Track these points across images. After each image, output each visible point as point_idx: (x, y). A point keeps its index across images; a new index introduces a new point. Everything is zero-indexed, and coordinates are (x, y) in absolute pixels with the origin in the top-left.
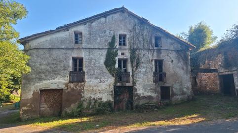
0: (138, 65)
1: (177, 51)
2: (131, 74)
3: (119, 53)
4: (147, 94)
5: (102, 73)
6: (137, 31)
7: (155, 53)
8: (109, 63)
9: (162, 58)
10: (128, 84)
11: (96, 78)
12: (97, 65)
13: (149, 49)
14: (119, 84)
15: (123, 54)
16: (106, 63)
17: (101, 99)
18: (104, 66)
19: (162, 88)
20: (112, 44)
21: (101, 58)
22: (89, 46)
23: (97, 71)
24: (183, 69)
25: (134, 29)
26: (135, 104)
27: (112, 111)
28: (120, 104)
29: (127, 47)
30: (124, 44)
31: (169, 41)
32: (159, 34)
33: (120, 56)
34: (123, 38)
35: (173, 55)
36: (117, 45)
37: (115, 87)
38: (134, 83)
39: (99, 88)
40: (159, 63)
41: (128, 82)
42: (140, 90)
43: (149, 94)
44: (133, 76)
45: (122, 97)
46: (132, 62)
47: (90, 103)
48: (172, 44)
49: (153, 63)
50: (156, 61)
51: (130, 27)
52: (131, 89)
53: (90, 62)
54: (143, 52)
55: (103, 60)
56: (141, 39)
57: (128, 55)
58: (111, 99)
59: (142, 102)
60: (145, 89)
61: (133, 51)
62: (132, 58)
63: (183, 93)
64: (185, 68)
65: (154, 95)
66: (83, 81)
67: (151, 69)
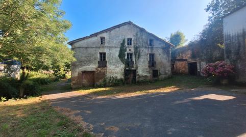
0: (139, 57)
1: (163, 48)
2: (135, 62)
3: (128, 49)
4: (144, 74)
5: (117, 62)
6: (139, 36)
7: (150, 49)
8: (121, 55)
9: (153, 53)
10: (132, 69)
11: (114, 65)
12: (114, 57)
13: (146, 47)
14: (127, 69)
15: (130, 50)
17: (116, 77)
18: (118, 58)
19: (154, 71)
20: (123, 44)
21: (116, 53)
22: (109, 46)
23: (114, 61)
24: (166, 59)
25: (137, 35)
26: (137, 80)
27: (124, 84)
28: (128, 80)
29: (132, 46)
30: (131, 44)
31: (158, 42)
32: (152, 38)
33: (128, 51)
34: (130, 40)
35: (160, 51)
36: (126, 44)
37: (125, 71)
38: (137, 68)
39: (115, 71)
40: (152, 56)
41: (133, 67)
42: (140, 72)
43: (145, 74)
44: (136, 63)
45: (129, 76)
46: (135, 55)
47: (110, 80)
48: (160, 44)
49: (149, 55)
50: (150, 54)
51: (134, 33)
52: (135, 72)
53: (110, 55)
54: (142, 49)
56: (141, 41)
57: (133, 50)
58: (123, 78)
59: (141, 79)
60: (143, 71)
61: (136, 48)
62: (136, 53)
63: (166, 74)
64: (167, 59)
65: (148, 75)
66: (106, 66)
67: (147, 59)
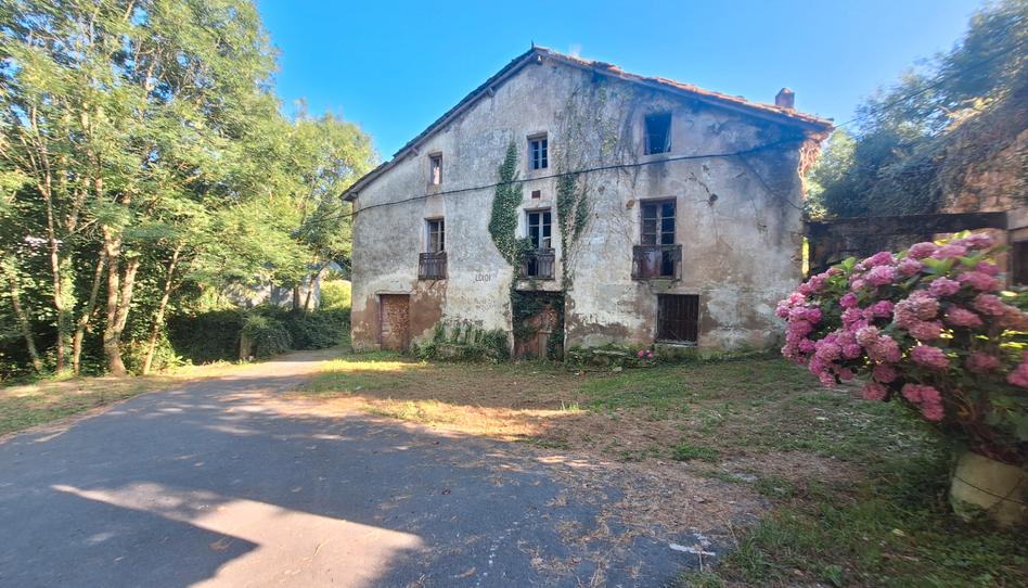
0: (580, 225)
2: (558, 255)
3: (527, 193)
4: (608, 317)
5: (483, 256)
6: (581, 113)
7: (643, 176)
8: (500, 225)
9: (667, 191)
10: (548, 286)
11: (471, 268)
12: (473, 233)
13: (619, 167)
14: (523, 286)
15: (536, 194)
16: (491, 228)
17: (480, 323)
18: (489, 235)
19: (666, 300)
20: (506, 172)
21: (480, 211)
22: (455, 186)
23: (473, 251)
24: (762, 227)
25: (570, 109)
26: (568, 344)
27: (505, 355)
28: (533, 342)
29: (549, 171)
30: (545, 165)
32: (661, 105)
33: (528, 202)
34: (538, 144)
35: (717, 176)
36: (521, 169)
37: (516, 294)
38: (567, 282)
39: (477, 295)
40: (660, 215)
41: (549, 278)
42: (586, 305)
43: (614, 318)
44: (564, 258)
45: (537, 322)
46: (562, 216)
47: (458, 332)
48: (713, 131)
49: (636, 211)
50: (648, 207)
51: (557, 104)
52: (558, 301)
53: (457, 228)
54: (597, 180)
55: (485, 218)
56: (592, 136)
57: (550, 196)
58: (505, 326)
59: (588, 342)
60: (602, 300)
61: (567, 181)
62: (565, 202)
64: (771, 219)
65: (631, 322)
66: (442, 276)
67: (627, 233)
